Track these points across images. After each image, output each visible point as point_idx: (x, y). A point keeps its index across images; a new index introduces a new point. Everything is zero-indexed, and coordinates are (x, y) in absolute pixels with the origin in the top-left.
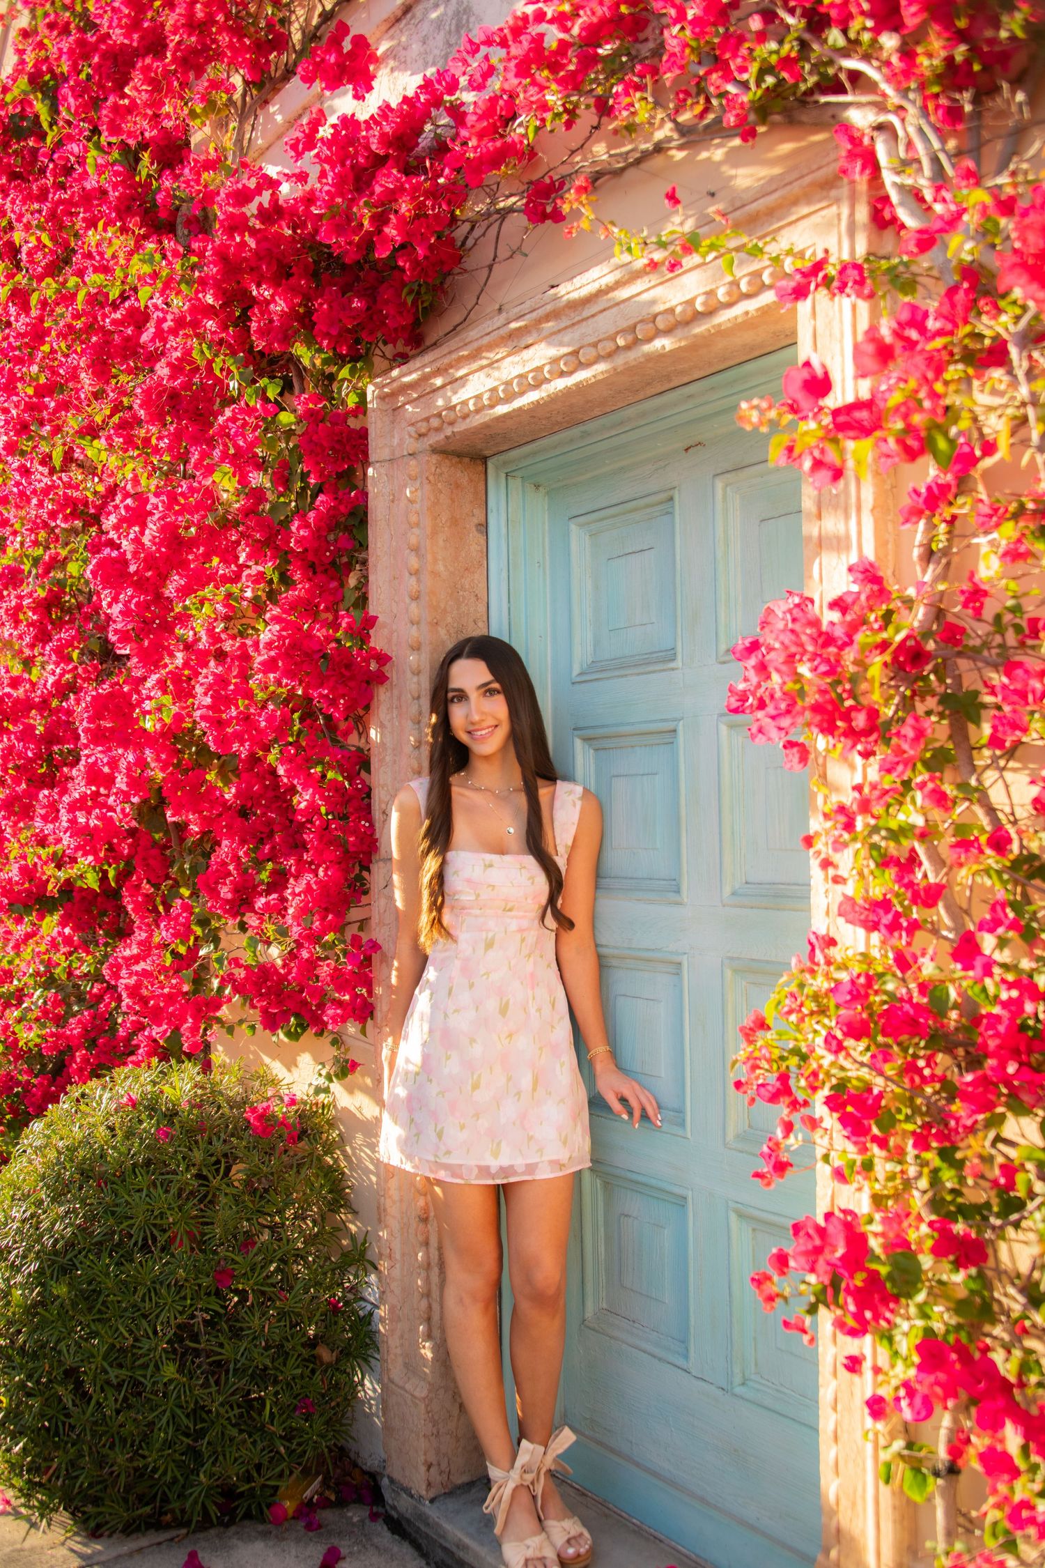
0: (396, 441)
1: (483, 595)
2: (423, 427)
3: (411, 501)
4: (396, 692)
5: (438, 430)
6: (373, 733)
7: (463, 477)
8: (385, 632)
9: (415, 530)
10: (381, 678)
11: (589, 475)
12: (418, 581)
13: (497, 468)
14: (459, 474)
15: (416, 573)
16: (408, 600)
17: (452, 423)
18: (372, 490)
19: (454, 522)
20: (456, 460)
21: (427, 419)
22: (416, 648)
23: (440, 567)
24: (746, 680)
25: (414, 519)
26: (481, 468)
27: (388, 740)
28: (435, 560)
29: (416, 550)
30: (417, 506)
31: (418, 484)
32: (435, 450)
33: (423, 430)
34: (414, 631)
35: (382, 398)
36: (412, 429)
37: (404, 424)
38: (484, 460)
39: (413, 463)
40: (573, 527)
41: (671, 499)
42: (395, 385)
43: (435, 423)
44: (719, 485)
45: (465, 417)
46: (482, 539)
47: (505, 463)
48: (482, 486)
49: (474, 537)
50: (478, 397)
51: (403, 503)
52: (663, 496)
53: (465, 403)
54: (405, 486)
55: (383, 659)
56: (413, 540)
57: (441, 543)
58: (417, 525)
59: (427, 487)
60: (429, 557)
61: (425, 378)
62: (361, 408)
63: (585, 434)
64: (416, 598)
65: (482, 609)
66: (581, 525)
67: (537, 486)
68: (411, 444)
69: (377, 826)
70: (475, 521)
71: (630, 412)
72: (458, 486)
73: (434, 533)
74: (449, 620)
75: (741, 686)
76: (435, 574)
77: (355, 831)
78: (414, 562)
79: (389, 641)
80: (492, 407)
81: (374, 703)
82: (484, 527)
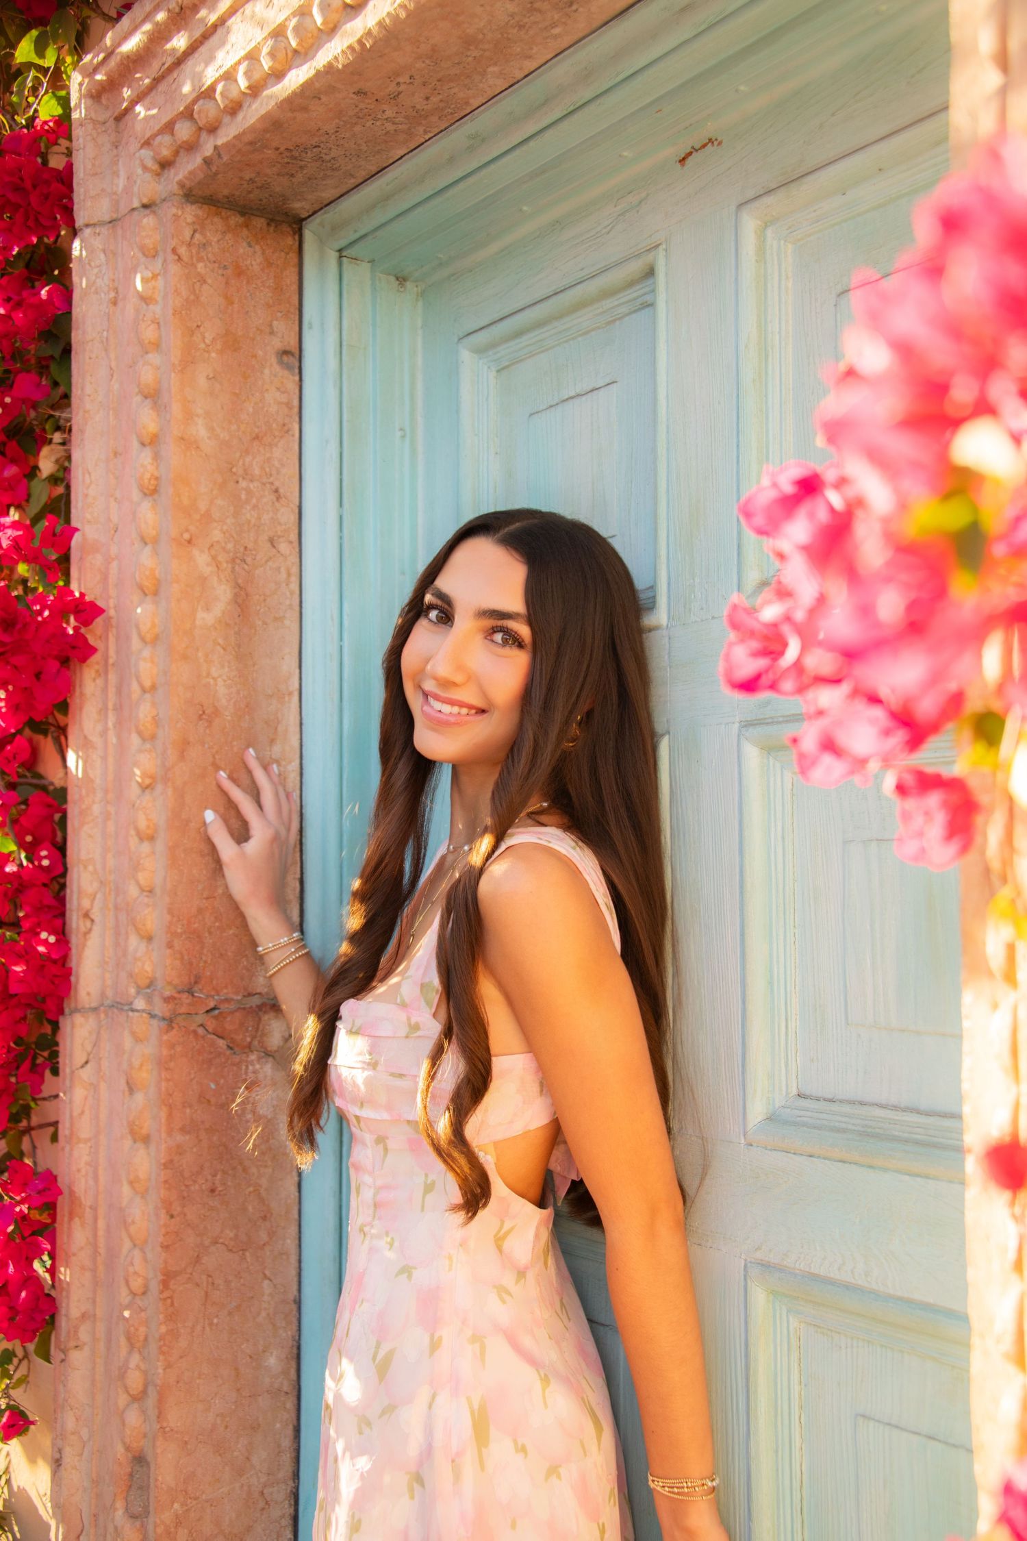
0: (121, 183)
1: (291, 491)
2: (165, 146)
3: (145, 299)
4: (112, 677)
5: (191, 147)
6: (71, 757)
7: (252, 256)
8: (97, 560)
9: (155, 358)
10: (82, 650)
11: (494, 248)
12: (157, 457)
13: (322, 242)
14: (243, 249)
15: (152, 442)
16: (136, 495)
17: (213, 129)
18: (80, 282)
19: (231, 342)
20: (236, 219)
21: (169, 127)
22: (152, 591)
23: (200, 430)
24: (783, 593)
25: (149, 333)
26: (290, 241)
27: (96, 774)
28: (189, 416)
29: (153, 396)
30: (157, 309)
31: (158, 265)
32: (190, 195)
33: (166, 153)
34: (146, 558)
35: (98, 94)
36: (146, 154)
37: (134, 145)
38: (297, 224)
39: (149, 221)
40: (465, 355)
41: (650, 272)
42: (113, 63)
43: (184, 131)
44: (749, 224)
45: (234, 109)
46: (291, 383)
47: (335, 229)
48: (290, 277)
49: (273, 373)
50: (252, 56)
51: (130, 307)
52: (635, 267)
53: (229, 76)
54: (134, 270)
55: (88, 611)
56: (147, 376)
57: (202, 381)
58: (156, 346)
59: (174, 268)
60: (176, 409)
61: (160, 36)
62: (63, 126)
63: (478, 141)
64: (151, 491)
65: (289, 517)
66: (480, 351)
67: (401, 280)
68: (147, 186)
69: (74, 941)
70: (277, 343)
71: (562, 71)
72: (240, 272)
73: (188, 361)
74: (217, 535)
75: (771, 613)
76: (188, 443)
77: (27, 955)
78: (148, 420)
79: (105, 578)
80: (278, 75)
81: (75, 702)
82: (293, 357)
